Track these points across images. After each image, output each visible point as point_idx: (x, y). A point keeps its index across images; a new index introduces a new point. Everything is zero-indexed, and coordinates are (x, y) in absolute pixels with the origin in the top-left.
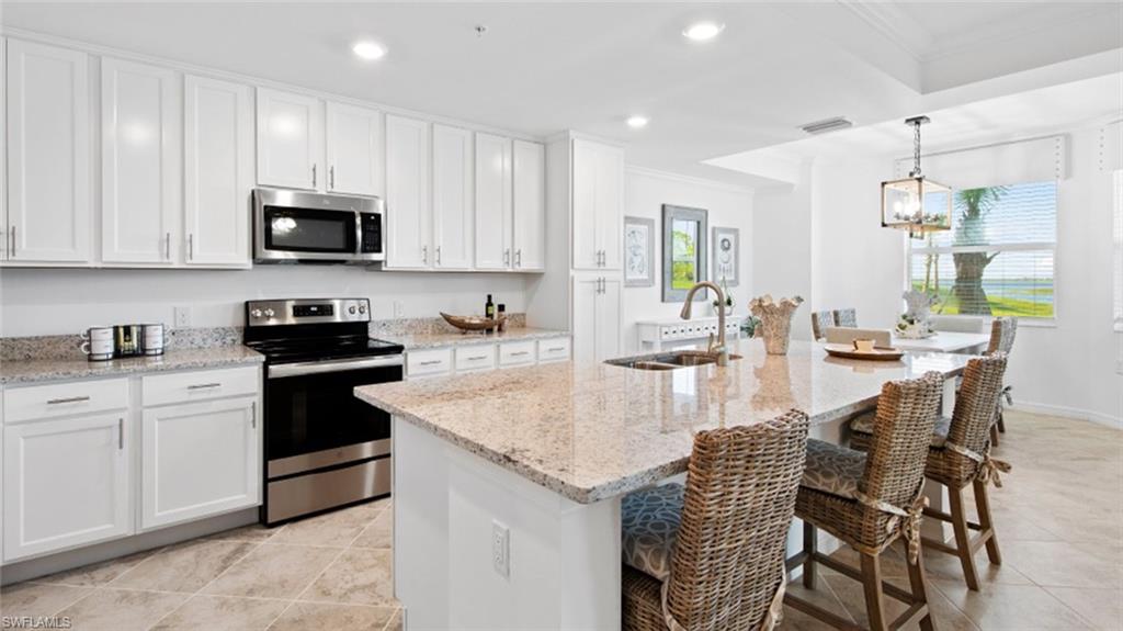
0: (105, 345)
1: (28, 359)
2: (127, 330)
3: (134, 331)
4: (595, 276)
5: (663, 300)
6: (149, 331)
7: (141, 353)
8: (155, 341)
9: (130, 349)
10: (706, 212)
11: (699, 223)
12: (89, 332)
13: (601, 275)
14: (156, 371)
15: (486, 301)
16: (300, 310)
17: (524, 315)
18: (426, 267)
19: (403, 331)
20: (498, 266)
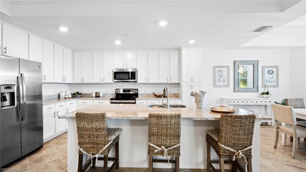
0: (94, 95)
1: (89, 96)
2: (97, 93)
3: (98, 93)
4: (190, 84)
5: (234, 92)
6: (100, 93)
7: (99, 97)
8: (101, 95)
9: (97, 96)
10: (258, 61)
11: (254, 65)
12: (92, 93)
13: (192, 84)
14: (101, 99)
15: (163, 90)
16: (124, 91)
17: (178, 94)
18: (147, 82)
19: (146, 96)
20: (165, 82)
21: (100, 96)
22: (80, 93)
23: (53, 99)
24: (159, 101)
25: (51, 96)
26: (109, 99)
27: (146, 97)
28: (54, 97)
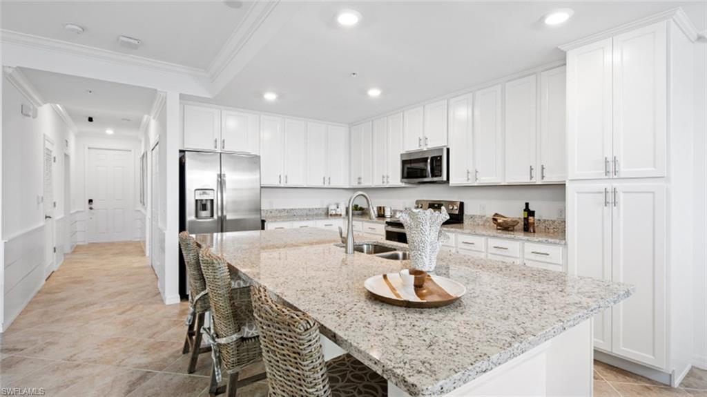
4: (601, 186)
6: (386, 209)
9: (381, 215)
13: (611, 185)
16: (431, 205)
18: (471, 183)
19: (481, 223)
20: (525, 180)
21: (386, 214)
22: (359, 206)
23: (317, 215)
24: (487, 239)
25: (313, 209)
26: (383, 223)
27: (484, 225)
28: (320, 212)
